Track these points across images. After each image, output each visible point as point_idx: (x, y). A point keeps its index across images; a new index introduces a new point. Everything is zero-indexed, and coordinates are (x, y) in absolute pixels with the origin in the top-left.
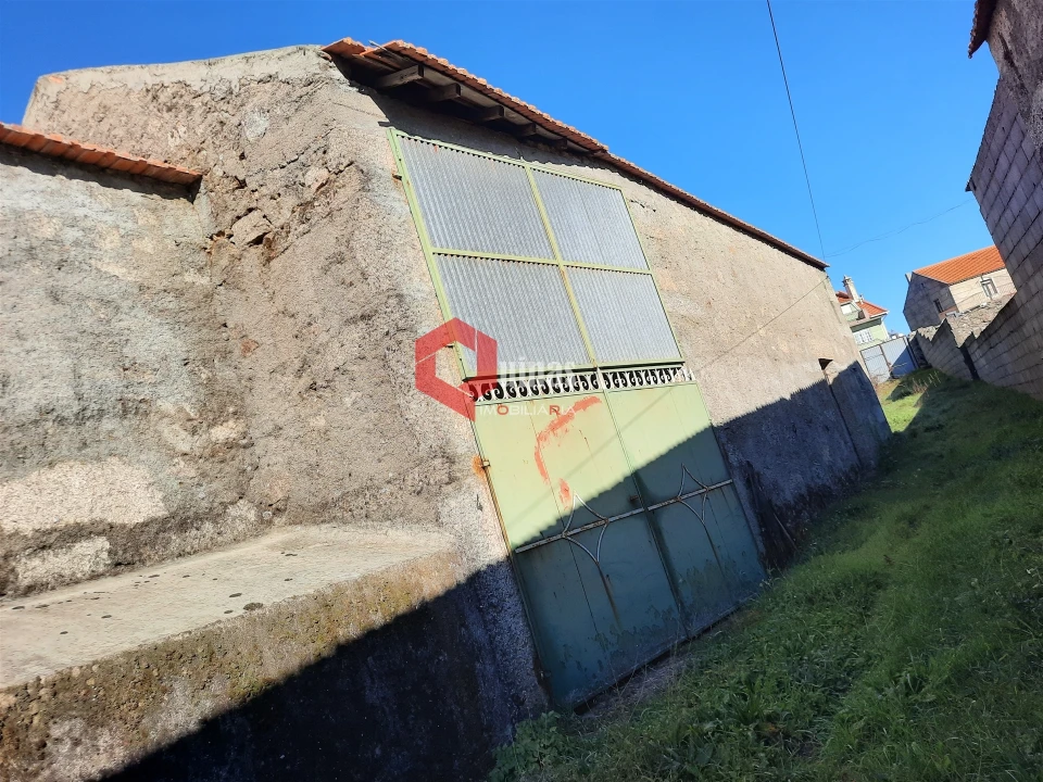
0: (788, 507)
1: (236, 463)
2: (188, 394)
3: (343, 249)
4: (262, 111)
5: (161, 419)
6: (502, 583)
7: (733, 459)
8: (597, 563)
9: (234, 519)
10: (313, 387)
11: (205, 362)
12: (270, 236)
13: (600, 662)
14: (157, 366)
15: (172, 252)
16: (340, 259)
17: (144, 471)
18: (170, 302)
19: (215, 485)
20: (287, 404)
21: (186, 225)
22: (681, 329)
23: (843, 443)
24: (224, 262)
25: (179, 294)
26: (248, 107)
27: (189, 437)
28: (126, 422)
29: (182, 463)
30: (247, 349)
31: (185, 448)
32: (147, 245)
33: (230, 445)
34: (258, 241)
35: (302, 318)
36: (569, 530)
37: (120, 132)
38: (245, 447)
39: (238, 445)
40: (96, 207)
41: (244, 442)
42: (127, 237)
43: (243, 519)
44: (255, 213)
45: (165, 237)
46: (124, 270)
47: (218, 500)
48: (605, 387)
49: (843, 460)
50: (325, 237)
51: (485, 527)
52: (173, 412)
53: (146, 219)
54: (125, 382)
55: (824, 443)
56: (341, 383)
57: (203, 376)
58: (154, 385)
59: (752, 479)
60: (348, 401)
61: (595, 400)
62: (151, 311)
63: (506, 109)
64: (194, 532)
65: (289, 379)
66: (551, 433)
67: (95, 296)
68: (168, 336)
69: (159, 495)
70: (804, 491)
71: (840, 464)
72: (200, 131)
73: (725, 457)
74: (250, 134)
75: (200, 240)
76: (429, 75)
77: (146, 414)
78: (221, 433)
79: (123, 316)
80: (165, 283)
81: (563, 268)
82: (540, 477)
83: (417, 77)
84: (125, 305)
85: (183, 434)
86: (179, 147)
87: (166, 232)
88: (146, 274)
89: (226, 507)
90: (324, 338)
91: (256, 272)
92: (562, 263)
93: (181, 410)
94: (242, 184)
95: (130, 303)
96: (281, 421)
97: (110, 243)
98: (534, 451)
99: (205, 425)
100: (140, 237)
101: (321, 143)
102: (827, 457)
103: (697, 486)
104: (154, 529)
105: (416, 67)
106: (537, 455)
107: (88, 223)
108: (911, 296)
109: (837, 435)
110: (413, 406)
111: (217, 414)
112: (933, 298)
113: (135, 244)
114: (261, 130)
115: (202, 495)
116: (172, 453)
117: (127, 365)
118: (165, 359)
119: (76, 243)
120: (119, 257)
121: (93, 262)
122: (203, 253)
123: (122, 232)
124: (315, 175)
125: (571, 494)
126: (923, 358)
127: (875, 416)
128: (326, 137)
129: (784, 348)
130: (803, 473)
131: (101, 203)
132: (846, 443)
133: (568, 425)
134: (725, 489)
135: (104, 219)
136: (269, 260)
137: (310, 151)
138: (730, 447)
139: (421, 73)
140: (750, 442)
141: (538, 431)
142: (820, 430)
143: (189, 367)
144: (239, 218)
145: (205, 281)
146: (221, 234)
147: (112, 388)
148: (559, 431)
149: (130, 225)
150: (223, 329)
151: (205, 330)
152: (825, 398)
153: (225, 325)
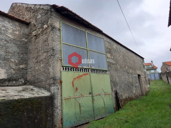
0: (123, 100)
1: (23, 72)
2: (17, 59)
3: (46, 39)
4: (40, 14)
5: (11, 62)
6: (58, 104)
7: (114, 89)
8: (79, 103)
9: (20, 81)
10: (37, 62)
11: (22, 54)
12: (37, 35)
13: (74, 122)
14: (13, 53)
15: (22, 34)
16: (46, 41)
17: (5, 70)
18: (18, 43)
19: (18, 75)
20: (33, 64)
21: (25, 30)
22: (109, 64)
23: (138, 90)
24: (30, 38)
25: (21, 42)
26: (39, 13)
27: (15, 66)
28: (4, 62)
29: (12, 70)
30: (30, 53)
31: (14, 68)
32: (17, 33)
33: (23, 69)
34: (35, 35)
35: (38, 50)
36: (75, 96)
37: (21, 14)
38: (25, 69)
39: (24, 69)
40: (9, 25)
41: (26, 69)
42: (14, 31)
43: (21, 82)
44: (36, 31)
45: (21, 32)
46: (11, 36)
47: (18, 78)
48: (90, 72)
49: (138, 93)
50: (45, 37)
51: (58, 93)
52: (13, 61)
53: (18, 28)
54: (6, 55)
55: (134, 89)
56: (41, 62)
57: (21, 56)
58: (11, 56)
59: (116, 94)
60: (42, 66)
61: (88, 74)
62: (14, 44)
63: (83, 21)
64: (11, 82)
65: (34, 60)
66: (77, 79)
67: (4, 39)
68: (16, 48)
69: (7, 75)
70: (127, 97)
71: (137, 93)
72: (31, 16)
73: (112, 89)
74: (38, 17)
75: (27, 33)
76: (69, 13)
77: (8, 61)
78: (21, 66)
79: (9, 44)
80: (19, 40)
81: (88, 50)
82: (72, 86)
83: (66, 13)
84: (10, 42)
85: (14, 65)
86: (28, 18)
87: (21, 31)
88: (16, 37)
89: (19, 79)
90: (41, 54)
91: (34, 41)
92: (88, 49)
93: (15, 61)
94: (35, 26)
95: (11, 42)
96: (32, 66)
97: (10, 31)
98: (72, 81)
99: (19, 64)
100: (16, 31)
101: (47, 21)
102: (134, 92)
103: (104, 93)
104: (4, 80)
105: (67, 11)
106: (73, 82)
107: (7, 27)
108: (163, 66)
109: (138, 88)
110: (51, 69)
111: (22, 63)
112: (166, 67)
113: (15, 32)
114: (39, 17)
115: (15, 76)
116: (11, 68)
117: (7, 52)
118: (14, 52)
119: (4, 30)
120: (11, 34)
121: (6, 34)
122: (27, 36)
123: (13, 30)
124: (45, 26)
125: (78, 90)
126: (161, 77)
127: (147, 86)
128: (48, 20)
129: (131, 71)
130: (128, 94)
131: (11, 24)
132: (139, 90)
133: (81, 78)
134: (110, 94)
135: (10, 27)
136: (36, 39)
137: (45, 22)
138: (114, 87)
139: (67, 12)
140: (118, 87)
141: (74, 78)
142: (134, 87)
143: (19, 54)
144: (33, 31)
145: (26, 40)
146: (31, 33)
147: (3, 55)
148: (79, 78)
149: (15, 29)
150: (27, 49)
151: (24, 49)
152: (137, 81)
153: (28, 48)
